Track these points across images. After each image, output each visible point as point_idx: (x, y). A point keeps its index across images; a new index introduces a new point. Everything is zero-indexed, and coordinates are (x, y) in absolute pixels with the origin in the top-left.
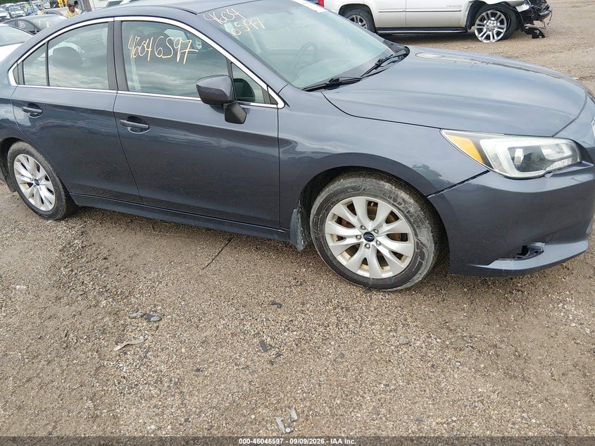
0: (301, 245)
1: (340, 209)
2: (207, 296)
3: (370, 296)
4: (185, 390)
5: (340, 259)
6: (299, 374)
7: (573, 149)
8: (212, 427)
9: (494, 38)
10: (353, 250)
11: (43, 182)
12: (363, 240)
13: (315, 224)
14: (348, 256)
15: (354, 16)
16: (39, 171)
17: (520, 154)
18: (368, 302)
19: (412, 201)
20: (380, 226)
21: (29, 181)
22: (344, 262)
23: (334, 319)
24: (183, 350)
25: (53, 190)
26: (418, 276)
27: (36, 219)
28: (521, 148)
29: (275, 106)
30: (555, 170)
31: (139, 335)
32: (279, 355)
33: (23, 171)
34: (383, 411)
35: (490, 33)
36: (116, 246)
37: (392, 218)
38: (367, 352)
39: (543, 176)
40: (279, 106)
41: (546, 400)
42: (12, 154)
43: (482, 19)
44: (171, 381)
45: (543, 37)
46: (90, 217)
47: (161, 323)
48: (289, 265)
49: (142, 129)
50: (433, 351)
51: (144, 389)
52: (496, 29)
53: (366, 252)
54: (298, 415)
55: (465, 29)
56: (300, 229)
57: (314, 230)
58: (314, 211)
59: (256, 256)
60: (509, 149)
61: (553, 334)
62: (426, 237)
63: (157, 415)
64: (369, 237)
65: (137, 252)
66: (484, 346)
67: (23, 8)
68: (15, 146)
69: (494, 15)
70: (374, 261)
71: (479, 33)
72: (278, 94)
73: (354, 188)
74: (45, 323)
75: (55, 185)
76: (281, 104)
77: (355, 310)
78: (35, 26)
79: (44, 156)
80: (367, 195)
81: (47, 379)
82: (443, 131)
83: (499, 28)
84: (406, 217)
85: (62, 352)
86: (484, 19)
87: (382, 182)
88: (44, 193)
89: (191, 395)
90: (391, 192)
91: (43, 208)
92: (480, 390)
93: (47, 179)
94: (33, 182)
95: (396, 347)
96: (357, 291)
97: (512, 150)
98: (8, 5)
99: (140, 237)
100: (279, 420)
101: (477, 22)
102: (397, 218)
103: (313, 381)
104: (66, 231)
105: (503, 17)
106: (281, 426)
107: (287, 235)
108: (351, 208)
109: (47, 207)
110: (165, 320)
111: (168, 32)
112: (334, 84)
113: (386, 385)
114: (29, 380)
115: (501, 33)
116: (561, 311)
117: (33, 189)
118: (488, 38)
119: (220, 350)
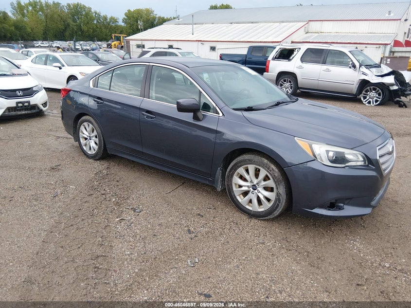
0: (219, 188)
1: (241, 170)
2: (165, 206)
3: (251, 220)
4: (147, 242)
5: (238, 198)
6: (204, 246)
7: (364, 158)
8: (156, 258)
9: (373, 103)
10: (245, 194)
11: (94, 138)
12: (251, 189)
13: (228, 177)
14: (242, 197)
15: (286, 79)
16: (93, 132)
17: (331, 154)
18: (249, 222)
19: (277, 170)
20: (260, 182)
21: (86, 137)
22: (240, 200)
23: (228, 227)
24: (149, 226)
25: (98, 143)
26: (276, 211)
27: (84, 158)
28: (333, 151)
29: (218, 115)
30: (351, 166)
31: (129, 216)
32: (196, 236)
33: (85, 131)
34: (241, 267)
35: (371, 100)
36: (124, 177)
37: (266, 178)
38: (241, 243)
39: (344, 167)
40: (220, 115)
41: (326, 278)
42: (81, 121)
43: (367, 91)
44: (141, 237)
45: (406, 107)
46: (113, 161)
47: (141, 213)
48: (212, 199)
49: (152, 118)
50: (275, 249)
51: (127, 238)
52: (375, 98)
53: (252, 196)
54: (199, 261)
55: (356, 95)
56: (220, 179)
57: (227, 180)
58: (228, 170)
59: (195, 193)
60: (326, 151)
61: (342, 253)
62: (282, 190)
63: (131, 249)
64: (254, 187)
65: (134, 181)
66: (303, 251)
67: (90, 45)
68: (84, 118)
69: (374, 89)
70: (255, 201)
71: (364, 99)
72: (220, 110)
73: (249, 160)
74: (83, 204)
75: (100, 141)
76: (221, 114)
77: (241, 225)
78: (98, 57)
79: (98, 125)
80: (255, 164)
81: (81, 227)
82: (296, 138)
83: (377, 98)
84: (273, 178)
85: (90, 217)
86: (369, 91)
87: (263, 159)
88: (93, 144)
89: (149, 244)
90: (267, 164)
91: (89, 153)
92: (293, 268)
93: (96, 137)
94: (88, 138)
95: (256, 244)
96: (244, 217)
97: (328, 152)
98: (81, 42)
99: (137, 174)
100: (189, 261)
101: (364, 92)
102: (269, 179)
103: (210, 249)
104: (99, 166)
105: (380, 91)
106: (189, 263)
107: (213, 182)
108: (247, 171)
109: (92, 152)
110: (142, 212)
111: (173, 73)
112: (250, 109)
113: (246, 258)
114: (72, 225)
115: (378, 101)
116: (351, 244)
117: (87, 142)
118: (369, 103)
119: (167, 229)
